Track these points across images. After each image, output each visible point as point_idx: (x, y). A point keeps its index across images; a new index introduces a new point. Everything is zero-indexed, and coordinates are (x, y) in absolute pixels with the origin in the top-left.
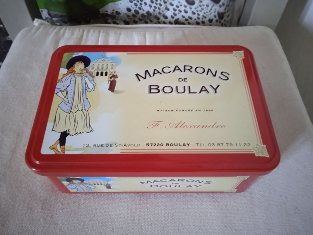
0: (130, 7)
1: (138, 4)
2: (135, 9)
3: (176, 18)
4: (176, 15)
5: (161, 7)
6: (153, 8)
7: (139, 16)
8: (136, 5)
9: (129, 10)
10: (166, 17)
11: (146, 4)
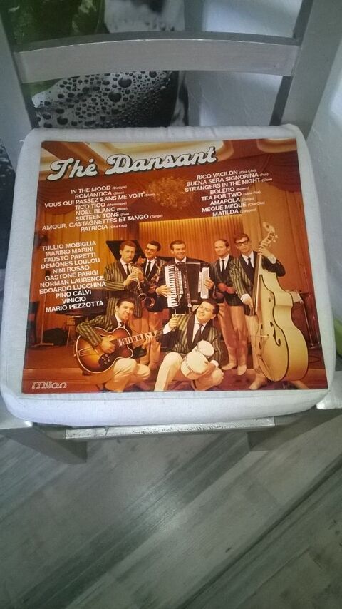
0: (62, 93)
1: (72, 86)
2: (69, 92)
3: (119, 79)
4: (119, 76)
5: (100, 77)
6: (90, 81)
7: (75, 98)
8: (68, 88)
9: (61, 96)
10: (108, 83)
11: (80, 82)
